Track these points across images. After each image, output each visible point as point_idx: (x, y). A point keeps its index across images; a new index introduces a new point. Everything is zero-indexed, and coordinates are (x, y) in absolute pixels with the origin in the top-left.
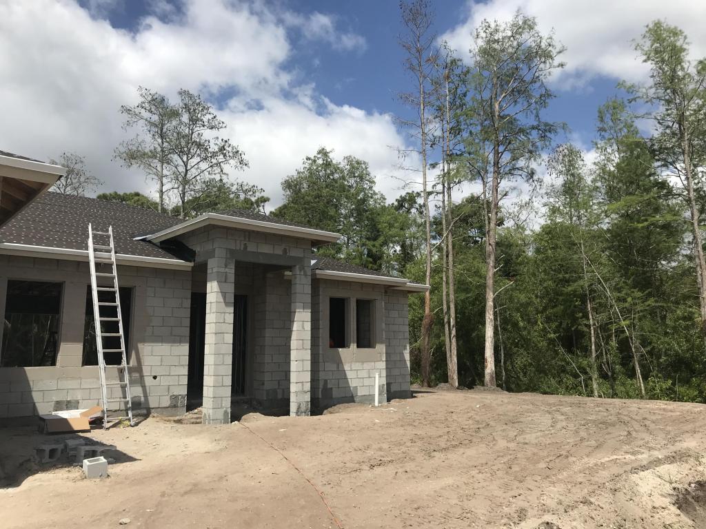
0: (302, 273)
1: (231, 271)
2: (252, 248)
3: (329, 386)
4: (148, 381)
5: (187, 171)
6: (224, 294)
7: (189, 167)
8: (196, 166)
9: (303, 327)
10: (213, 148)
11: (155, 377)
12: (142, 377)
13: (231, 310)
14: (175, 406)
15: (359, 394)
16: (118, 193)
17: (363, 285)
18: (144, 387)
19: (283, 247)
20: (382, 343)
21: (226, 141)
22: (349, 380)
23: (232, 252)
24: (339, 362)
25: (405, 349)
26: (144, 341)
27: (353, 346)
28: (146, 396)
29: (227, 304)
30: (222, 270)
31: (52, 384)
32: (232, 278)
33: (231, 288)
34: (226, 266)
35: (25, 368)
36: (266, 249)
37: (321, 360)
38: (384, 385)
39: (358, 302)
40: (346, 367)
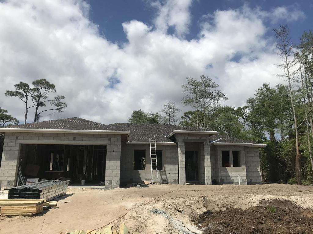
0: (206, 144)
1: (184, 145)
2: (189, 138)
3: (223, 179)
4: (168, 175)
5: (205, 104)
6: (182, 151)
7: (206, 103)
8: (208, 102)
9: (208, 160)
10: (214, 94)
11: (169, 174)
12: (166, 173)
13: (184, 155)
14: (175, 182)
15: (235, 182)
16: (191, 111)
17: (235, 146)
18: (166, 176)
19: (199, 137)
20: (244, 165)
21: (219, 91)
22: (231, 177)
23: (183, 140)
24: (226, 171)
25: (258, 167)
26: (166, 164)
27: (232, 166)
28: (167, 179)
29: (183, 154)
30: (181, 145)
31: (144, 175)
32: (184, 147)
33: (184, 150)
34: (182, 144)
35: (139, 170)
36: (194, 138)
37: (219, 170)
38: (245, 179)
39: (233, 152)
40: (229, 173)
